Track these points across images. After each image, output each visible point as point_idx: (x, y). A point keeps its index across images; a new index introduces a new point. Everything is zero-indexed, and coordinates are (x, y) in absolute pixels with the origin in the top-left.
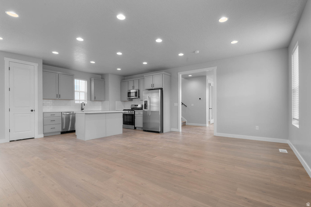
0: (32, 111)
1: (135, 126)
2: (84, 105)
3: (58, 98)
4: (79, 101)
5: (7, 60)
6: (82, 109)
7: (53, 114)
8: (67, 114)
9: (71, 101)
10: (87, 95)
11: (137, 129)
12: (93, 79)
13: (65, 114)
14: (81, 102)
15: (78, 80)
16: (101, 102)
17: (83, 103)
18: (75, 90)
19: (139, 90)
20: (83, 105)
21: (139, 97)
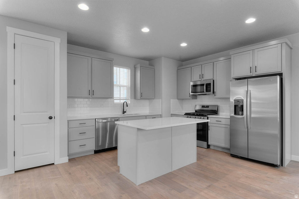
0: (51, 118)
1: (208, 143)
2: (127, 106)
3: (90, 96)
4: (120, 99)
5: (10, 31)
6: (124, 112)
7: (83, 123)
8: (104, 121)
9: (109, 100)
10: (129, 91)
11: (212, 147)
12: (138, 66)
13: (101, 121)
14: (122, 101)
15: (118, 69)
16: (148, 101)
17: (125, 103)
18: (115, 83)
19: (214, 81)
20: (125, 105)
21: (213, 93)
